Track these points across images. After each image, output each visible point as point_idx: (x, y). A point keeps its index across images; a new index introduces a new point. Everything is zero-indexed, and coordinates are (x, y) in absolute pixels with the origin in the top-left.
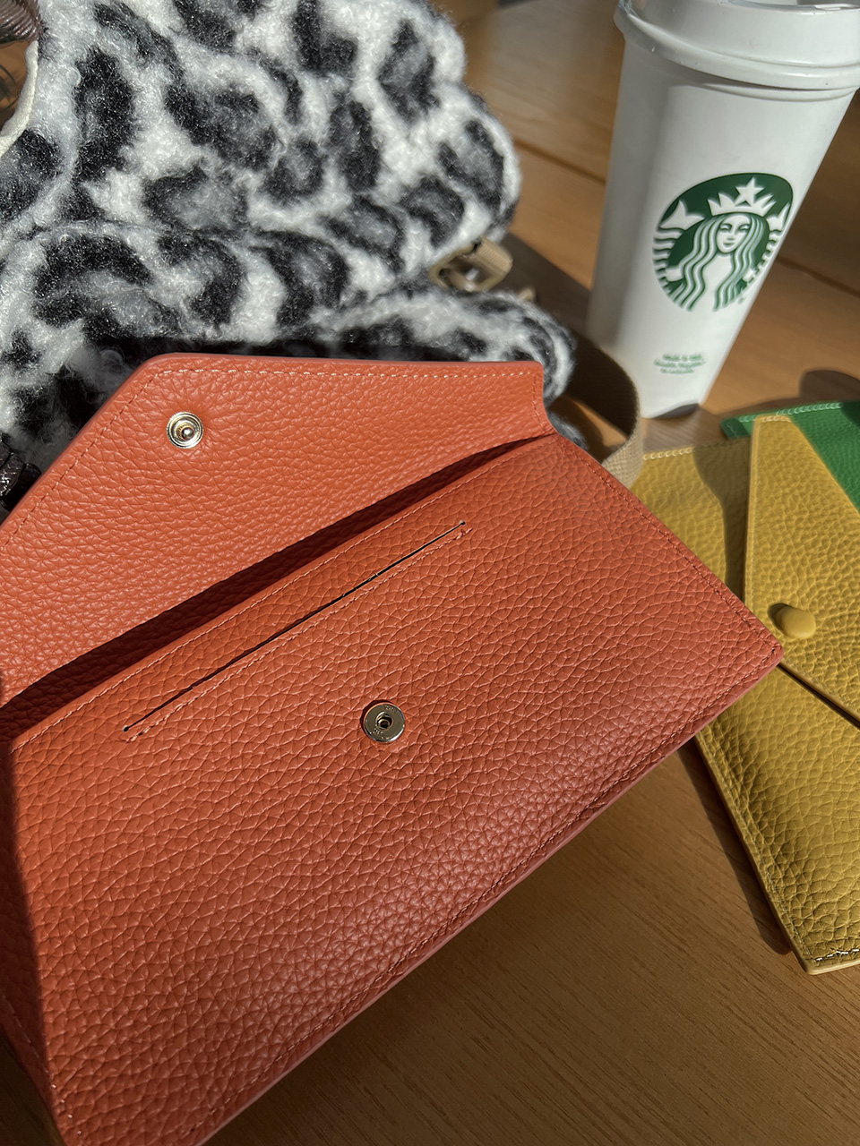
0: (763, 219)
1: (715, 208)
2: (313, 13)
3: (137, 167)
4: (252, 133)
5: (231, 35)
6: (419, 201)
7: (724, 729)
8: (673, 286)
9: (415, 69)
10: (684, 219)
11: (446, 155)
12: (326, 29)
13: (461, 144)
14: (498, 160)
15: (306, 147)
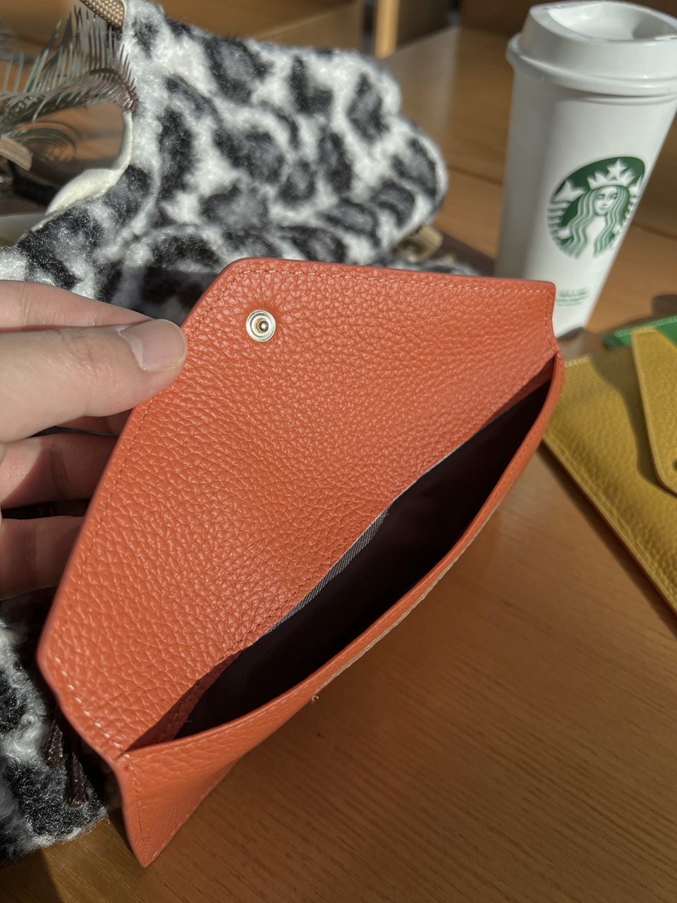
0: (626, 189)
1: (593, 183)
2: (303, 75)
3: (194, 188)
4: (269, 158)
5: (249, 93)
6: (383, 198)
7: (658, 552)
8: (564, 242)
9: (371, 107)
10: (570, 193)
11: (397, 164)
12: (311, 84)
13: (407, 155)
14: (432, 165)
15: (304, 165)
